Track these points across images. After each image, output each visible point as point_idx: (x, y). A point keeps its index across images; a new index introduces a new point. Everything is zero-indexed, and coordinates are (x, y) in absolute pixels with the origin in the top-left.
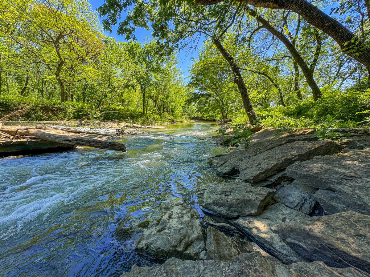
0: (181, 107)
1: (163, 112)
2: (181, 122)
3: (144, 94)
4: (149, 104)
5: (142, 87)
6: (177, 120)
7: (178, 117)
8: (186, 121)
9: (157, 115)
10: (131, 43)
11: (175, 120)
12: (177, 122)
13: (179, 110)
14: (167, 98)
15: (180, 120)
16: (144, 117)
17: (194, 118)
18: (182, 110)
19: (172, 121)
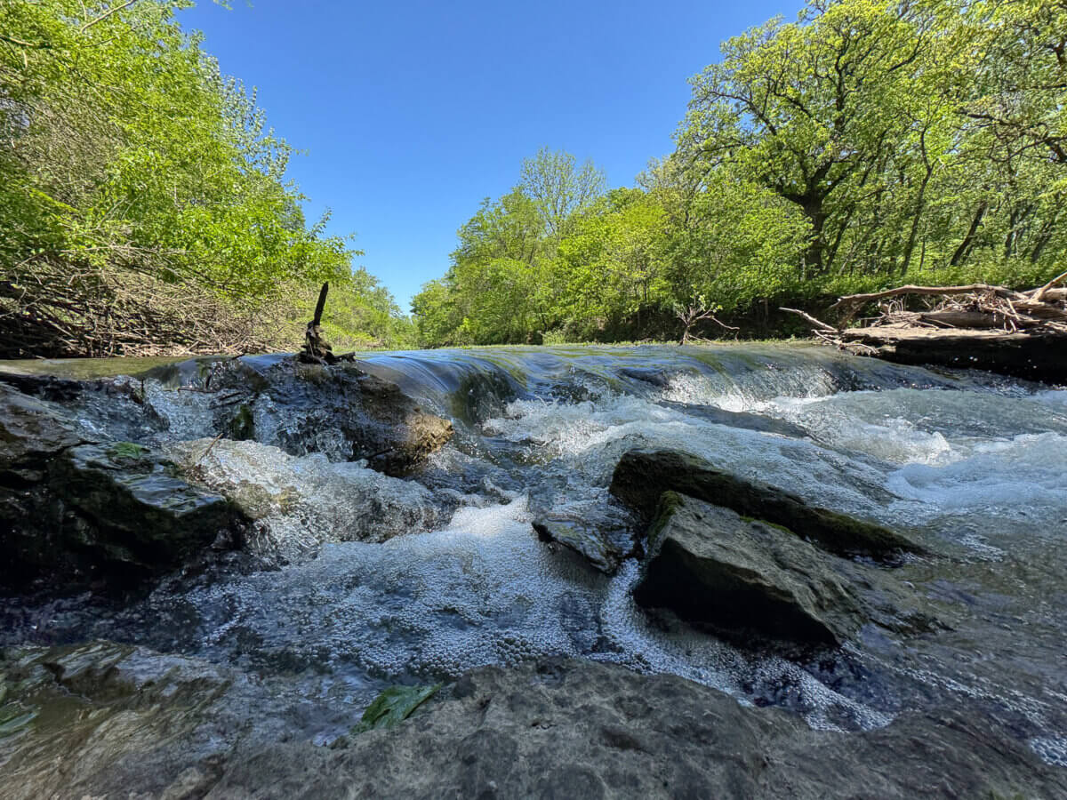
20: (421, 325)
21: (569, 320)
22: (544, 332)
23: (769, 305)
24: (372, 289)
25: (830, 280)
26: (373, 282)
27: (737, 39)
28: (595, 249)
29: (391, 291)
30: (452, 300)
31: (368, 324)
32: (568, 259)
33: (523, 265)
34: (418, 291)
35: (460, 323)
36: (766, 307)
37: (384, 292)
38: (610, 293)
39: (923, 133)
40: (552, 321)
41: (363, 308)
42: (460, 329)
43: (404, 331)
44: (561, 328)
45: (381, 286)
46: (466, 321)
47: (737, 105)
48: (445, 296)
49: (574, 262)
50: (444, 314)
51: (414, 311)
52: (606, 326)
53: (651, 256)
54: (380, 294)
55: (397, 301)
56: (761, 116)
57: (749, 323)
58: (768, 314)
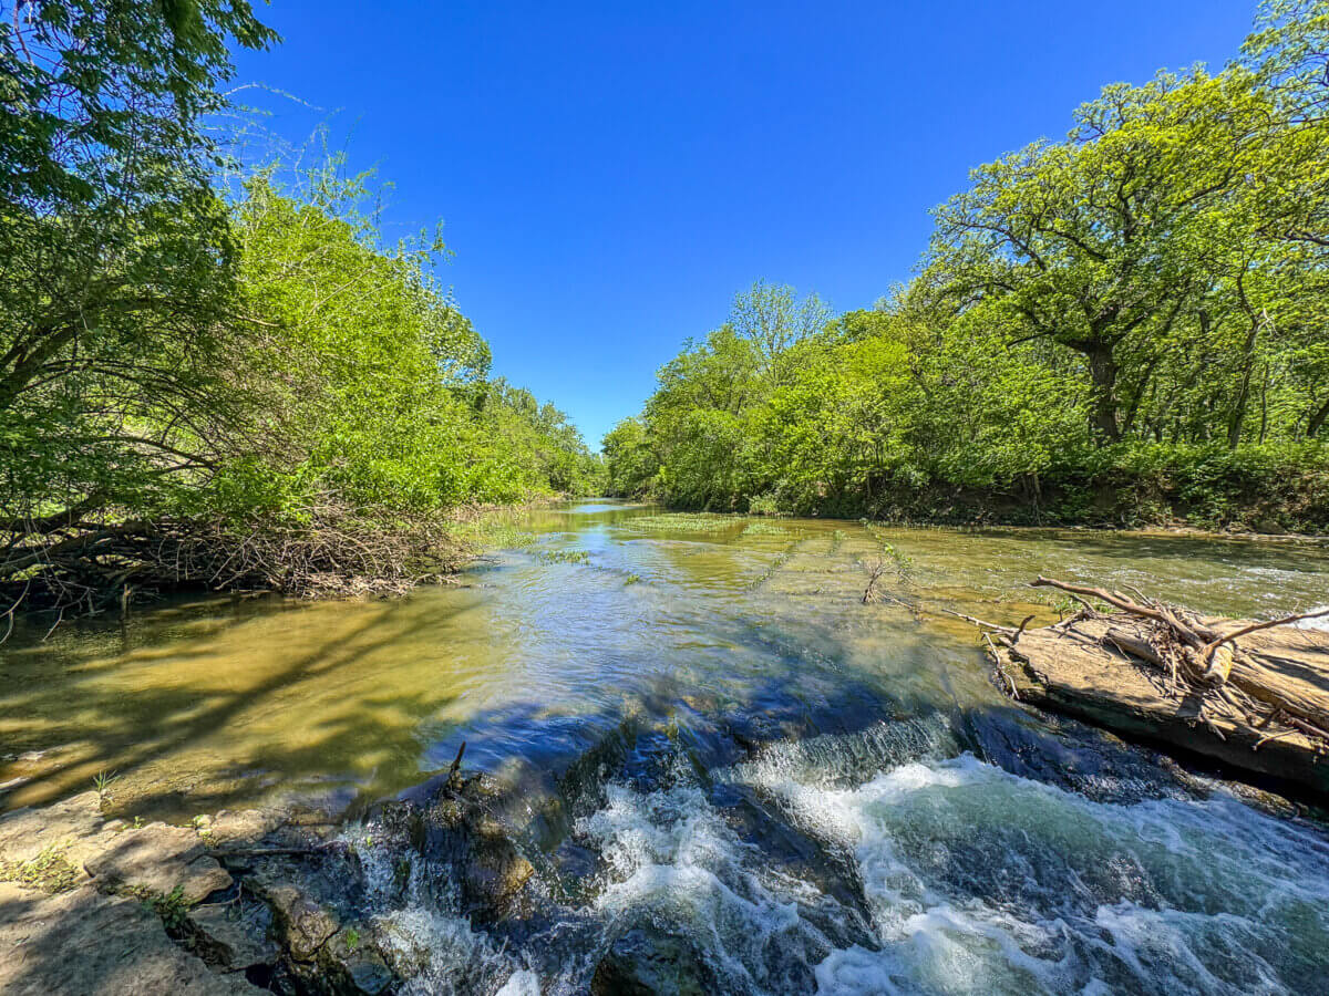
20: (612, 468)
21: (783, 482)
22: (751, 495)
23: (1040, 478)
24: (559, 426)
25: (1125, 450)
26: (561, 418)
27: (989, 166)
28: (814, 405)
29: (580, 429)
30: (649, 442)
31: (553, 467)
32: (781, 413)
33: (728, 415)
34: (612, 429)
35: (657, 472)
36: (1037, 482)
37: (572, 430)
38: (834, 454)
39: (1240, 278)
40: (762, 481)
41: (546, 450)
42: (655, 479)
43: (593, 471)
44: (773, 491)
45: (569, 422)
46: (662, 469)
47: (993, 236)
48: (641, 438)
49: (787, 418)
50: (639, 458)
51: (605, 451)
52: (828, 493)
53: (883, 414)
54: (569, 432)
55: (586, 441)
56: (1025, 248)
57: (1014, 501)
58: (1039, 491)
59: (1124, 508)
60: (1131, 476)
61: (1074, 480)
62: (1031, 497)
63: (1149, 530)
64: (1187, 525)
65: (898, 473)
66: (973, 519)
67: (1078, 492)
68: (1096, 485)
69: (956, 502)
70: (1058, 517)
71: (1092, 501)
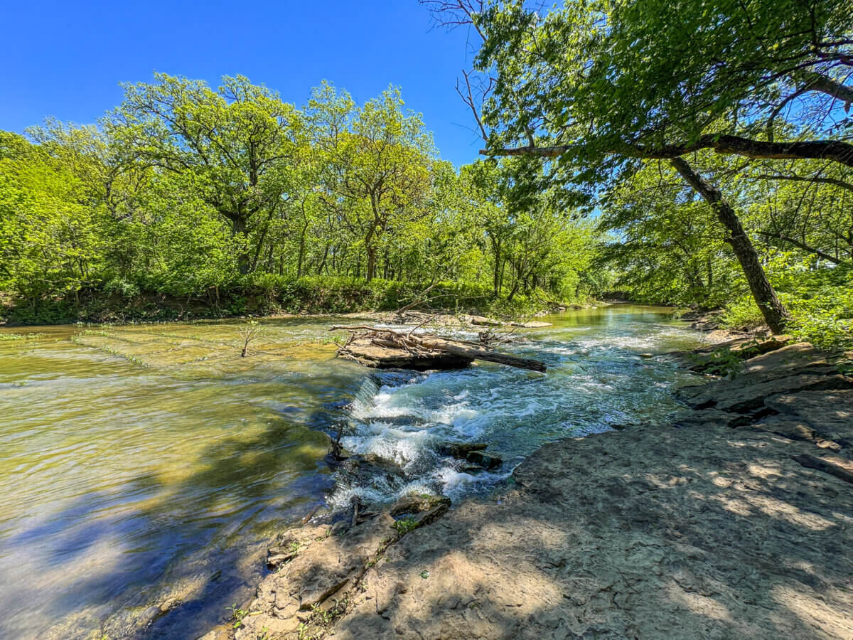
0: (575, 274)
1: (533, 287)
2: (576, 308)
3: (498, 253)
4: (505, 273)
5: (494, 242)
6: (567, 304)
7: (568, 296)
8: (587, 306)
9: (521, 294)
10: (478, 163)
11: (561, 304)
12: (566, 307)
13: (570, 281)
14: (543, 256)
15: (574, 302)
16: (498, 300)
17: (607, 296)
18: (577, 279)
19: (554, 308)
23: (219, 290)
36: (217, 292)
57: (203, 304)
58: (218, 297)
59: (261, 306)
60: (263, 290)
61: (237, 291)
62: (214, 302)
63: (273, 316)
64: (287, 313)
65: (109, 285)
66: (177, 317)
67: (239, 298)
68: (247, 294)
69: (163, 306)
70: (230, 313)
71: (246, 303)
